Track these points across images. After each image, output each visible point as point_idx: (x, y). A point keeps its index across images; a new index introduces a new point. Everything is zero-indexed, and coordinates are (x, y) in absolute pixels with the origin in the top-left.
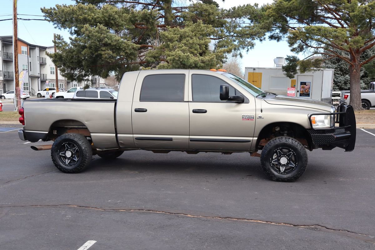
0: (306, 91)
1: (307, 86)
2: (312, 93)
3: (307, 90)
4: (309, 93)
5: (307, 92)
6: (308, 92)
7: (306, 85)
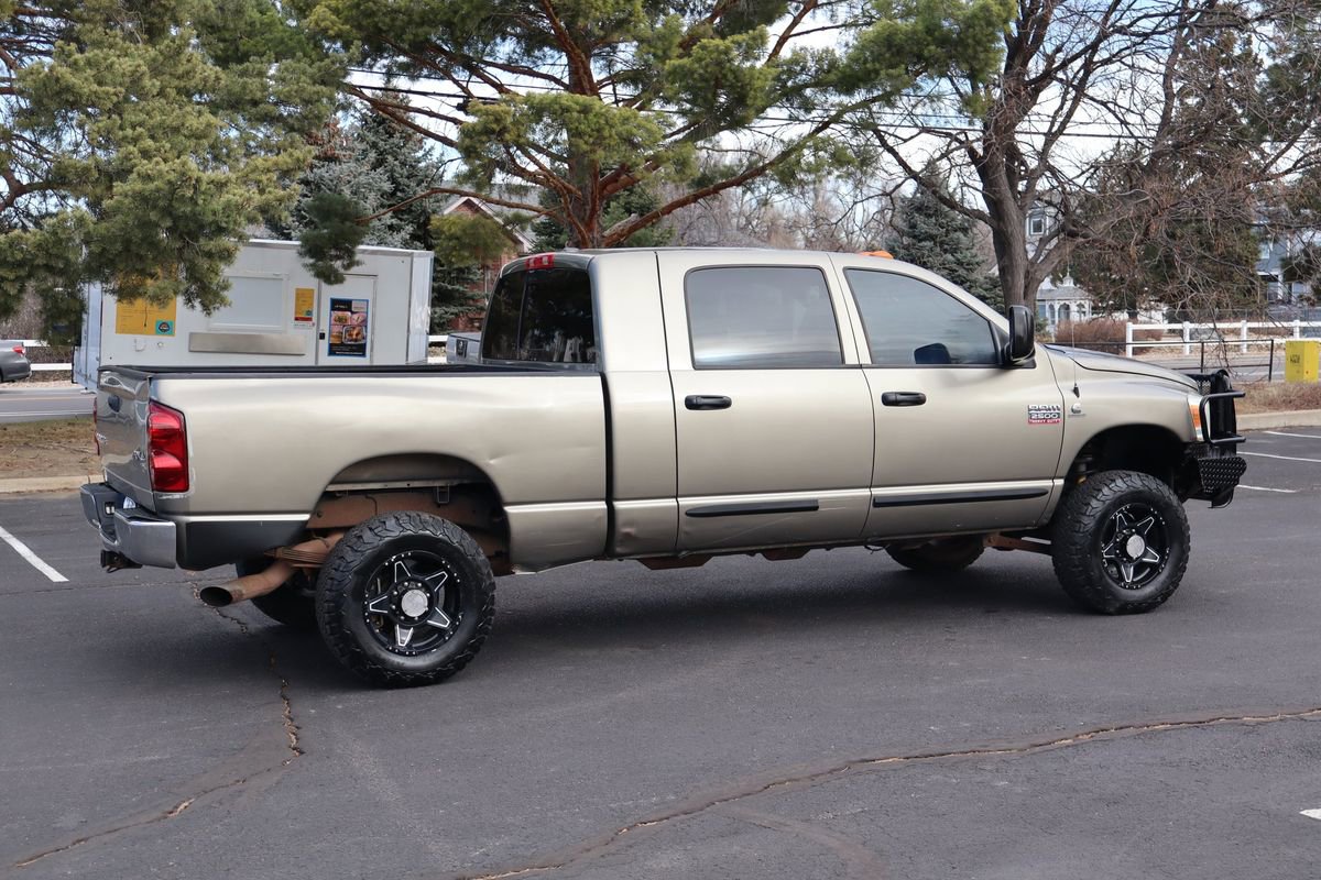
0: (351, 335)
1: (355, 316)
2: (372, 342)
3: (355, 332)
4: (363, 342)
5: (356, 340)
6: (359, 337)
7: (353, 313)
